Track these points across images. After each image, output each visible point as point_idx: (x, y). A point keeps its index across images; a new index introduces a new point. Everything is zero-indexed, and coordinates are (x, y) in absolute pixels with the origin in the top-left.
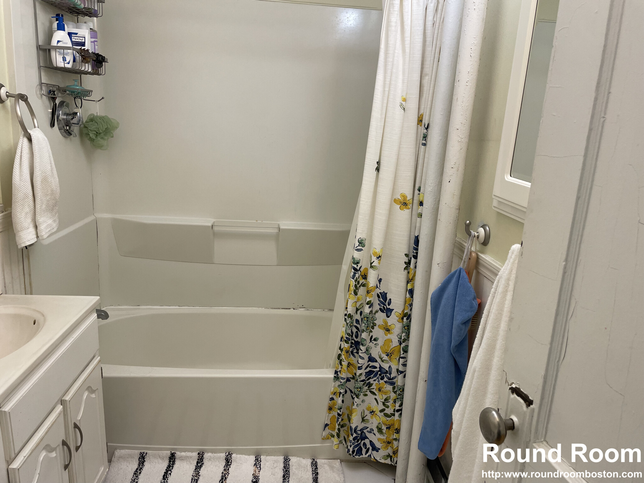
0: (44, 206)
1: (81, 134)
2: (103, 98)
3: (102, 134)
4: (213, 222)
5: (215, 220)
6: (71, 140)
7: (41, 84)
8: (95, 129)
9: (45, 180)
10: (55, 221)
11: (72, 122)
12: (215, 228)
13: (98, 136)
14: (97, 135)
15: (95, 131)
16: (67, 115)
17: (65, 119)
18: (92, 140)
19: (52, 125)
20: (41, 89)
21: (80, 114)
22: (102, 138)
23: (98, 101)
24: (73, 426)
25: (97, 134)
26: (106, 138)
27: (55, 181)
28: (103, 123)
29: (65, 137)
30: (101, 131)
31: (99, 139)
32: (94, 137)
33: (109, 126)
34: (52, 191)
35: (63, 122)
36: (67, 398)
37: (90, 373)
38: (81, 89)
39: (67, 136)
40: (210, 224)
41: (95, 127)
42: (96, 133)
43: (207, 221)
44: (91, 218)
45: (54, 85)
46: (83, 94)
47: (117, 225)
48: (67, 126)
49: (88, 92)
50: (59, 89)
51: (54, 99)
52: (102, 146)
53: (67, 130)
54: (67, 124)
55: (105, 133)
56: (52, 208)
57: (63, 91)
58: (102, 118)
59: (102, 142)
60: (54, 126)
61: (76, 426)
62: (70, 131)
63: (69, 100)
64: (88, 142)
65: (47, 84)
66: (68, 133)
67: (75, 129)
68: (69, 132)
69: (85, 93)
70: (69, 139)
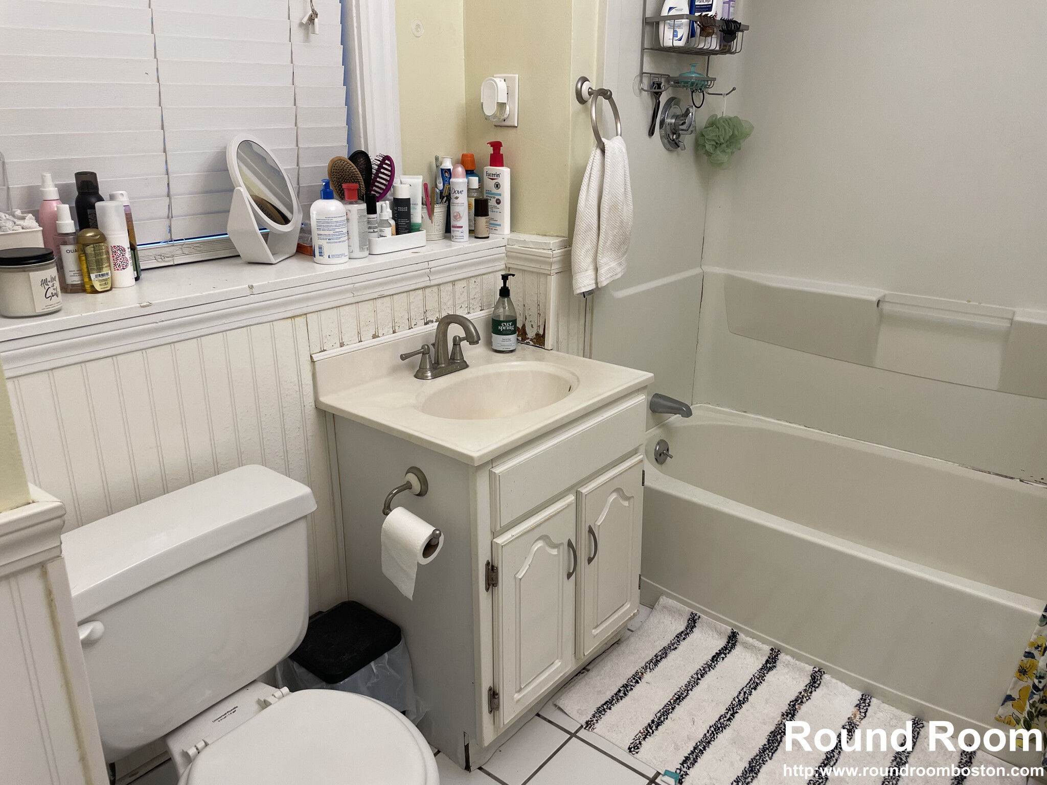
0: (609, 243)
1: (698, 146)
2: (734, 89)
3: (724, 145)
4: (882, 294)
5: (887, 292)
6: (678, 155)
7: (642, 73)
8: (715, 138)
9: (614, 207)
10: (620, 264)
11: (681, 127)
12: (886, 307)
13: (718, 148)
14: (716, 147)
15: (714, 140)
16: (676, 117)
17: (673, 124)
18: (708, 154)
19: (651, 132)
20: (641, 81)
21: (692, 115)
22: (724, 151)
23: (727, 94)
24: (588, 529)
25: (717, 145)
26: (729, 150)
27: (627, 210)
28: (727, 128)
29: (668, 150)
30: (722, 141)
31: (718, 152)
32: (712, 151)
33: (736, 133)
34: (622, 222)
35: (668, 127)
36: (584, 490)
37: (623, 472)
38: (696, 77)
39: (671, 148)
40: (874, 299)
41: (714, 134)
42: (714, 143)
43: (869, 293)
44: (696, 271)
45: (661, 75)
46: (700, 86)
47: (734, 287)
48: (674, 134)
49: (708, 81)
50: (668, 79)
51: (657, 95)
52: (722, 163)
53: (674, 140)
54: (674, 131)
55: (728, 142)
56: (623, 245)
57: (677, 83)
58: (728, 121)
59: (723, 158)
60: (653, 134)
61: (591, 531)
62: (677, 141)
63: (684, 95)
64: (705, 157)
65: (651, 74)
66: (673, 143)
67: (687, 140)
68: (676, 143)
69: (703, 83)
70: (675, 153)
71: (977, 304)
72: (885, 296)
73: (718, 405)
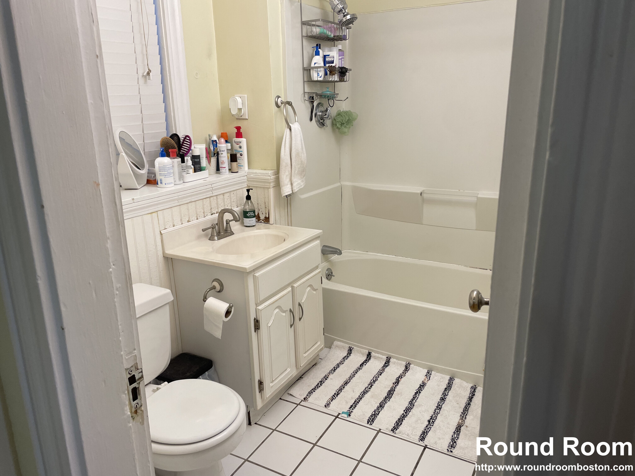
0: (296, 172)
1: (333, 125)
2: (347, 98)
3: (345, 124)
4: (423, 190)
5: (425, 189)
6: (324, 129)
7: (304, 93)
8: (341, 121)
9: (298, 155)
10: (302, 181)
11: (325, 116)
12: (425, 195)
13: (343, 126)
14: (342, 125)
15: (340, 122)
16: (322, 112)
17: (321, 115)
18: (338, 128)
19: (311, 119)
20: (304, 96)
21: (329, 110)
22: (345, 127)
23: (344, 100)
24: (298, 304)
25: (342, 124)
26: (348, 126)
27: (304, 156)
28: (346, 116)
29: (320, 127)
30: (344, 122)
31: (343, 127)
32: (340, 127)
33: (350, 118)
34: (302, 162)
35: (319, 117)
36: (295, 285)
37: (312, 277)
38: (329, 94)
39: (321, 127)
40: (419, 192)
41: (340, 119)
42: (341, 124)
43: (417, 190)
44: (338, 184)
45: (313, 93)
46: (331, 97)
47: (356, 191)
48: (322, 120)
49: (335, 95)
50: (317, 95)
51: (312, 102)
52: (345, 132)
53: (322, 123)
54: (321, 118)
55: (347, 123)
56: (303, 172)
57: (321, 96)
58: (346, 113)
59: (346, 130)
60: (312, 120)
61: (300, 305)
62: (323, 123)
63: (324, 101)
64: (337, 130)
65: (308, 93)
66: (322, 124)
67: (328, 122)
68: (323, 124)
69: (333, 96)
70: (323, 128)
71: (463, 191)
72: (424, 191)
73: (354, 250)
